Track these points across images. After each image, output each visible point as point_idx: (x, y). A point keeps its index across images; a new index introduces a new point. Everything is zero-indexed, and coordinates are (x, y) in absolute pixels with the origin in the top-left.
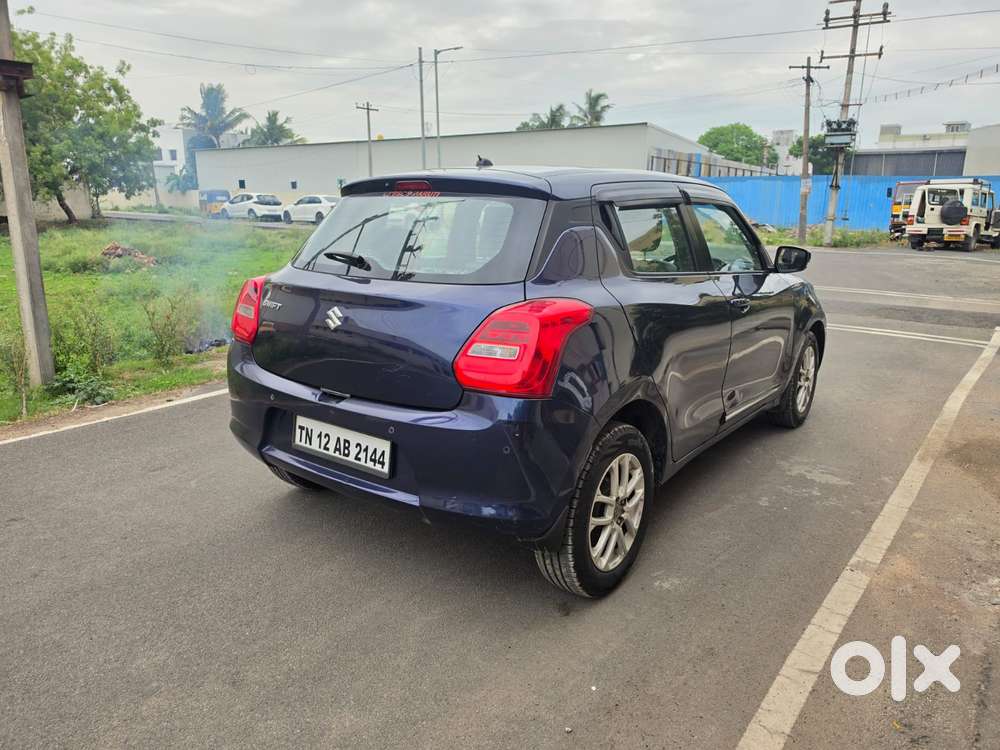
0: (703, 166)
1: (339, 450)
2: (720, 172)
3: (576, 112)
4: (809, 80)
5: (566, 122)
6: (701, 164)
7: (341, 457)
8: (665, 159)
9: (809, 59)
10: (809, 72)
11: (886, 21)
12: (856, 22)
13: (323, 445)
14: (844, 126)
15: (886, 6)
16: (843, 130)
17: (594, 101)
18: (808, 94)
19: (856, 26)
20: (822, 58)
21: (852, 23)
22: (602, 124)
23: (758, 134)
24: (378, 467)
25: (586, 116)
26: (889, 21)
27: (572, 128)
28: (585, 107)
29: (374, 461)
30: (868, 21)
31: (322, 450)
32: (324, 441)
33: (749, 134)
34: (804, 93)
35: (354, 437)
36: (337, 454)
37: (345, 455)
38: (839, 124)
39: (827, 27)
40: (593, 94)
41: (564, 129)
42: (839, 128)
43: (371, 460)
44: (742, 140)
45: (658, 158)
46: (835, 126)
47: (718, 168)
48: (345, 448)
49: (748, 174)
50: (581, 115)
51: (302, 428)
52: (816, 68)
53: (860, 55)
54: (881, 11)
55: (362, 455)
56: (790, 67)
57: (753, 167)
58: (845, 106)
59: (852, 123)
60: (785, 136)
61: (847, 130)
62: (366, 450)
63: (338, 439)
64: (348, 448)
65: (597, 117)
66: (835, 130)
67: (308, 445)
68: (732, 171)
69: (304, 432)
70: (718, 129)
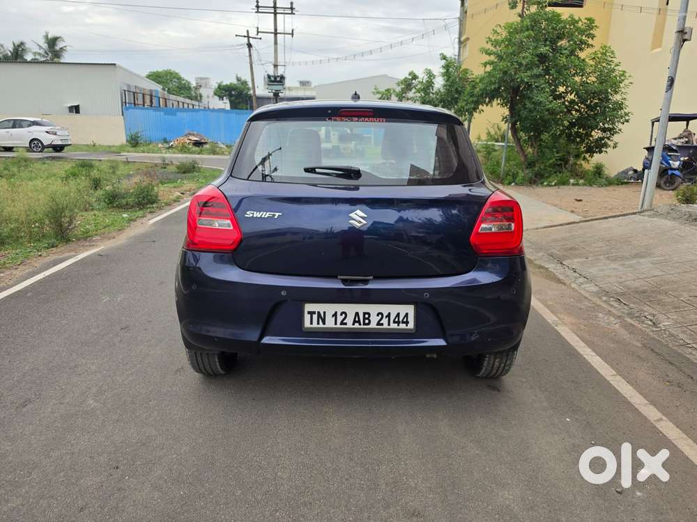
0: (161, 100)
1: (359, 322)
2: (173, 104)
3: (37, 50)
4: (250, 46)
5: (29, 57)
6: (159, 98)
7: (362, 326)
8: (134, 93)
9: (248, 31)
10: (249, 40)
11: (292, 13)
12: (275, 11)
13: (339, 322)
14: (278, 79)
15: (292, 3)
16: (278, 82)
17: (52, 42)
18: (250, 56)
19: (275, 14)
20: (258, 32)
21: (273, 11)
22: (62, 61)
23: (186, 79)
24: (403, 326)
25: (47, 54)
26: (294, 14)
27: (34, 62)
28: (45, 46)
29: (398, 323)
30: (283, 12)
31: (338, 326)
32: (340, 318)
33: (179, 79)
34: (248, 55)
35: (373, 309)
36: (357, 325)
37: (364, 324)
38: (275, 78)
39: (258, 12)
40: (50, 36)
41: (26, 62)
42: (275, 81)
43: (394, 322)
44: (175, 82)
45: (128, 91)
46: (272, 79)
47: (171, 102)
48: (364, 319)
49: (191, 107)
50: (42, 52)
51: (311, 313)
52: (253, 38)
53: (280, 33)
54: (290, 6)
55: (385, 321)
56: (237, 36)
57: (194, 102)
58: (276, 66)
59: (282, 78)
60: (204, 81)
61: (280, 81)
62: (389, 316)
63: (357, 314)
64: (368, 319)
65: (57, 54)
66: (273, 82)
67: (321, 325)
68: (181, 104)
69: (315, 317)
70: (154, 73)
